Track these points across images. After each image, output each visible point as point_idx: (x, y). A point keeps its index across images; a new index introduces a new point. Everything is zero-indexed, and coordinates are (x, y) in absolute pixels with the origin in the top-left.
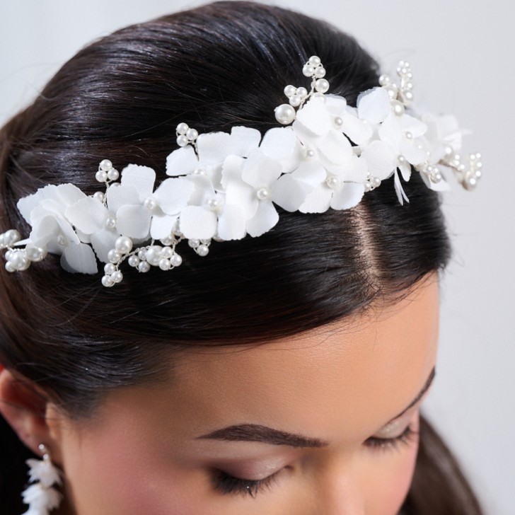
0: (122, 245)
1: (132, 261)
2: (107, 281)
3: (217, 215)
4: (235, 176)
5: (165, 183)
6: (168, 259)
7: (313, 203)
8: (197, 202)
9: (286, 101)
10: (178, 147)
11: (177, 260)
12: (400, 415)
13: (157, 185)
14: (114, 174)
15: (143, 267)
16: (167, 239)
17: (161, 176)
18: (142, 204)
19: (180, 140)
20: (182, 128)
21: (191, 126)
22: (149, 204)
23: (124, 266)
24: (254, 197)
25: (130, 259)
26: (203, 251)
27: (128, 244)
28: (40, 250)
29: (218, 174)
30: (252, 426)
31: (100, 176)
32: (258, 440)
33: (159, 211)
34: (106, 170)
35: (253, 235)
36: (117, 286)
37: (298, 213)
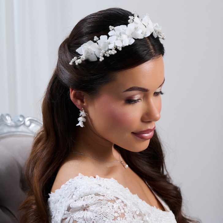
0: (103, 52)
1: (106, 55)
2: (101, 60)
3: (122, 41)
4: (124, 33)
5: (109, 38)
6: (114, 52)
7: (141, 37)
8: (117, 40)
9: (130, 19)
10: (110, 31)
11: (116, 52)
12: (160, 86)
13: (108, 38)
14: (98, 39)
15: (108, 56)
16: (113, 48)
17: (108, 36)
18: (106, 43)
19: (110, 29)
20: (110, 27)
21: (112, 26)
22: (107, 42)
23: (104, 56)
24: (128, 37)
25: (105, 54)
26: (120, 49)
27: (104, 52)
28: (84, 58)
29: (120, 34)
30: (135, 87)
31: (95, 40)
32: (136, 90)
33: (109, 43)
34: (96, 38)
35: (130, 44)
36: (103, 61)
37: (138, 39)
